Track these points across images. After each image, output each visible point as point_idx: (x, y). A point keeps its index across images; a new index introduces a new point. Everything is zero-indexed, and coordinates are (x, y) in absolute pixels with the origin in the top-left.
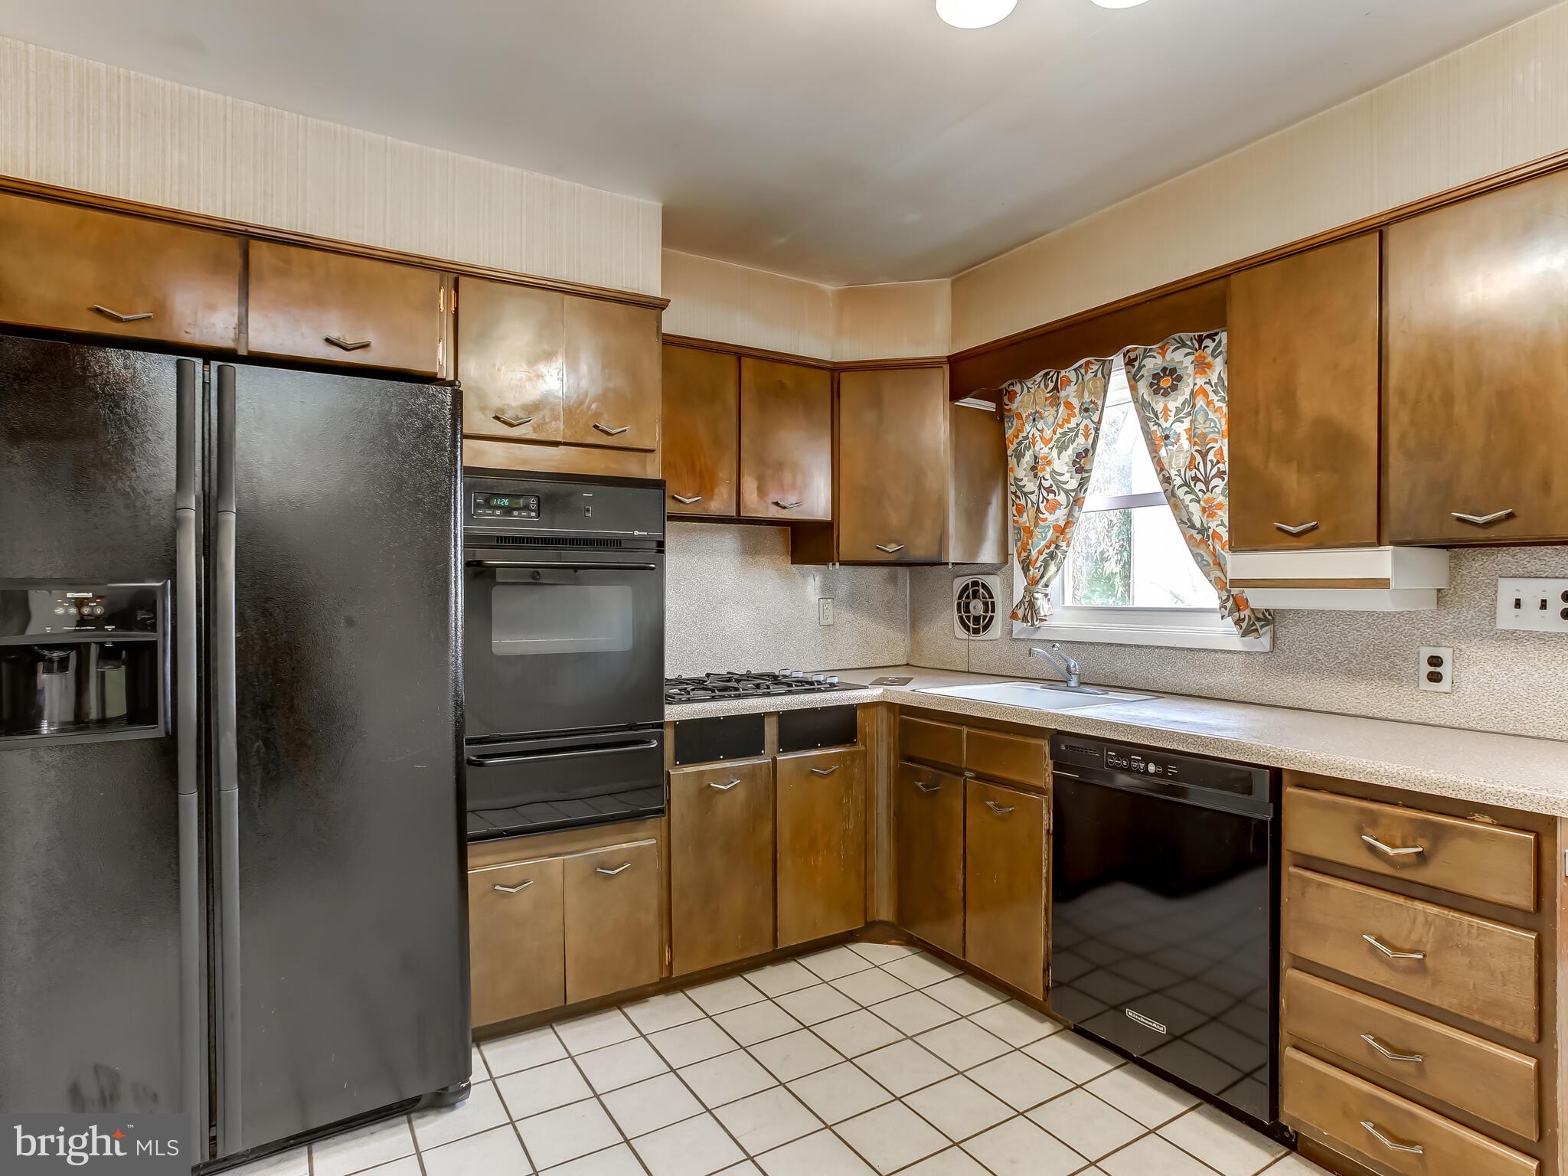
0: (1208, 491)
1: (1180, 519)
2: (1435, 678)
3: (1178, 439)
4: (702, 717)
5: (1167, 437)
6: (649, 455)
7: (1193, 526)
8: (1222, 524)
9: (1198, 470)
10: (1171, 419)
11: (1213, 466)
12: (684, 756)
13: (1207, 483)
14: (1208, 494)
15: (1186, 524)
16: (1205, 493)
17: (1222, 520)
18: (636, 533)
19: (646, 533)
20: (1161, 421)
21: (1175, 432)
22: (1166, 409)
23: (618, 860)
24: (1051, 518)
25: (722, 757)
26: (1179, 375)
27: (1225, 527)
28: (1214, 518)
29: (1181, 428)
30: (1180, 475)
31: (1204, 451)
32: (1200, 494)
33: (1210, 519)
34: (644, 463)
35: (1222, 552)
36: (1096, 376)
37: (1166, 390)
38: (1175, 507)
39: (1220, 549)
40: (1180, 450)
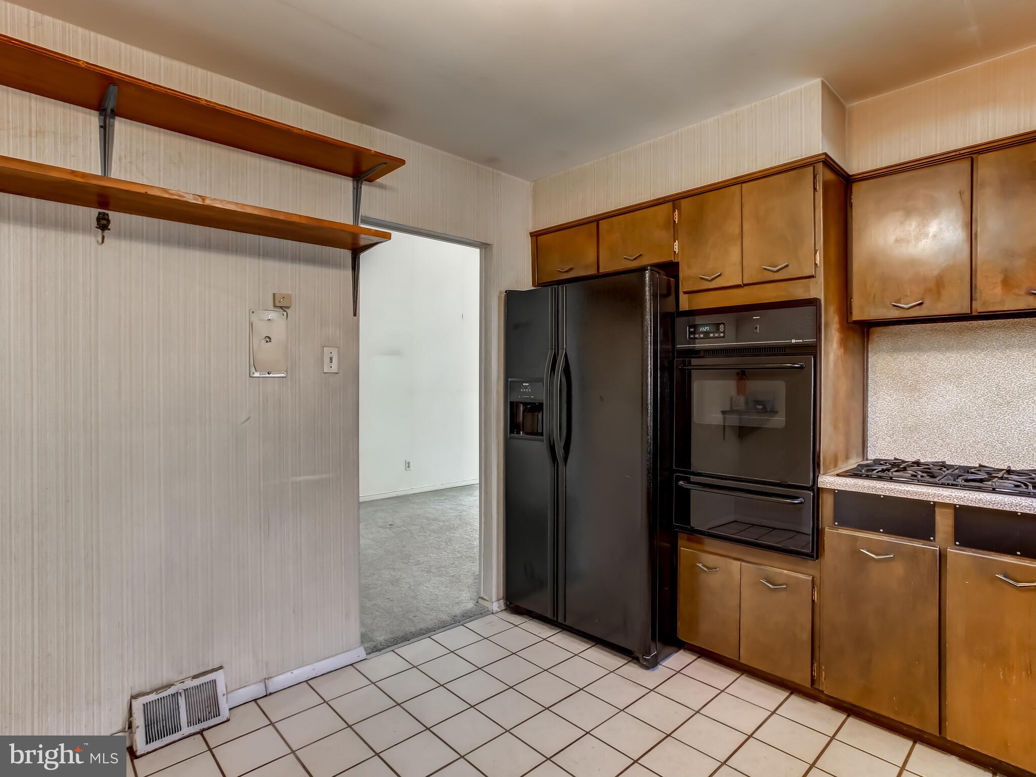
4: (854, 490)
6: (811, 280)
12: (841, 520)
18: (793, 341)
19: (801, 341)
23: (781, 581)
25: (881, 530)
34: (807, 288)
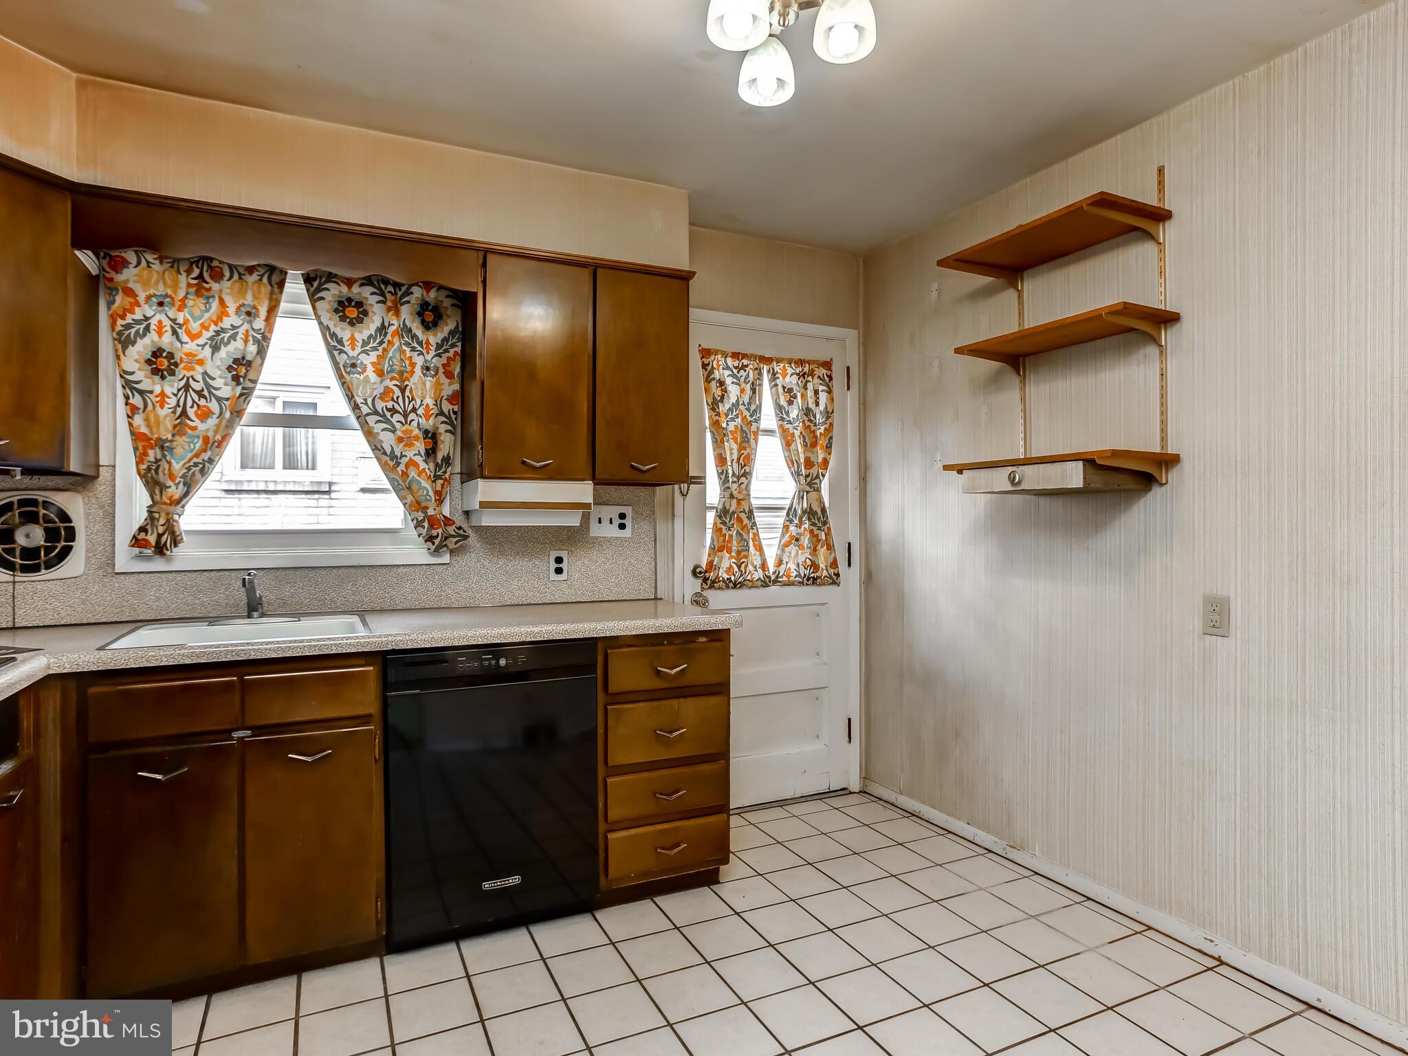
0: (406, 423)
1: (375, 446)
2: (559, 571)
3: (364, 370)
5: (354, 365)
7: (385, 453)
8: (419, 454)
9: (398, 403)
10: (358, 350)
11: (410, 402)
13: (405, 416)
14: (407, 426)
15: (380, 450)
16: (403, 425)
17: (419, 451)
20: (347, 349)
21: (362, 363)
22: (353, 339)
24: (202, 427)
26: (365, 310)
27: (422, 457)
28: (412, 448)
29: (369, 360)
30: (366, 404)
31: (403, 387)
32: (398, 426)
33: (407, 448)
35: (418, 478)
36: (261, 280)
37: (351, 320)
38: (369, 434)
39: (416, 476)
40: (367, 380)
